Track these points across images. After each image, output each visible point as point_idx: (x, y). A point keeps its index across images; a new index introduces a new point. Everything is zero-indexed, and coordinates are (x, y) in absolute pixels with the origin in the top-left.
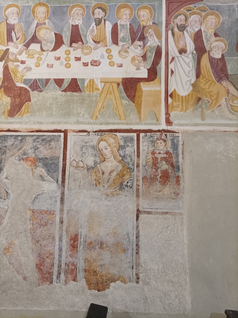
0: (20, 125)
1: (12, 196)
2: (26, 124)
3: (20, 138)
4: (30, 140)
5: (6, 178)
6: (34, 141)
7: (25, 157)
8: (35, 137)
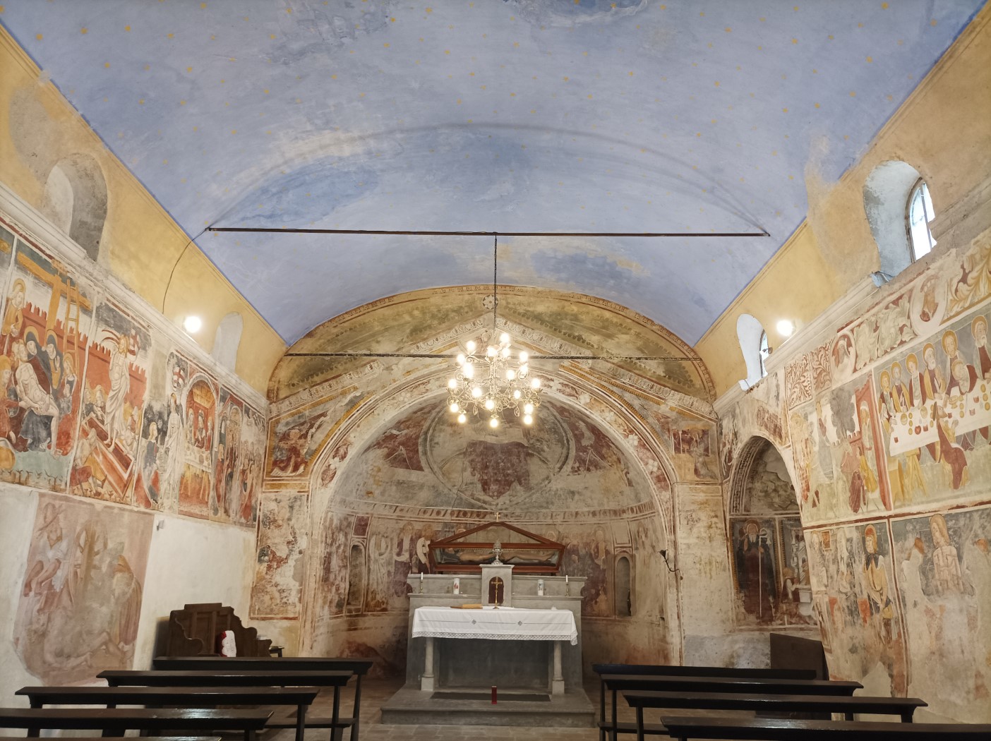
0: (964, 498)
1: (977, 591)
2: (969, 496)
3: (968, 515)
4: (976, 516)
5: (967, 568)
6: (980, 516)
7: (977, 540)
8: (980, 512)
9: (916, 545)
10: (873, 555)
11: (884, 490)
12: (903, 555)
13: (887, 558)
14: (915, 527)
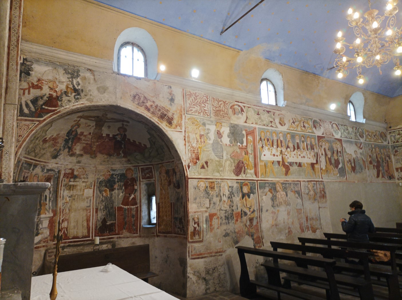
0: (289, 179)
5: (289, 198)
6: (293, 185)
9: (269, 191)
10: (247, 194)
11: (256, 170)
12: (263, 194)
13: (255, 195)
14: (270, 185)
